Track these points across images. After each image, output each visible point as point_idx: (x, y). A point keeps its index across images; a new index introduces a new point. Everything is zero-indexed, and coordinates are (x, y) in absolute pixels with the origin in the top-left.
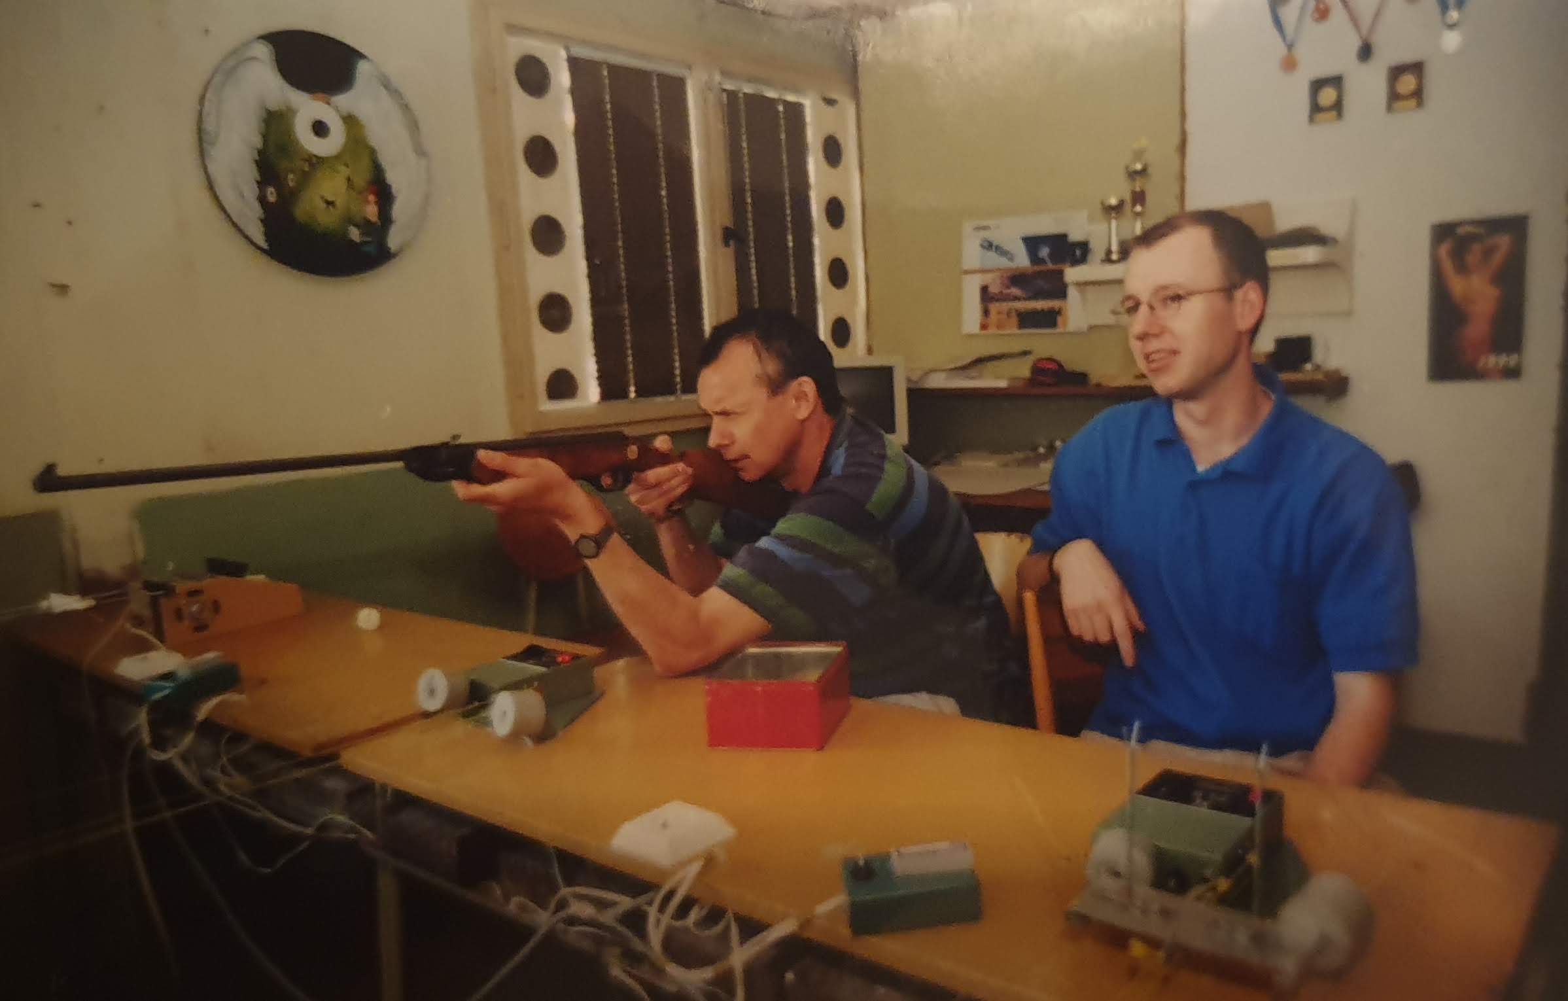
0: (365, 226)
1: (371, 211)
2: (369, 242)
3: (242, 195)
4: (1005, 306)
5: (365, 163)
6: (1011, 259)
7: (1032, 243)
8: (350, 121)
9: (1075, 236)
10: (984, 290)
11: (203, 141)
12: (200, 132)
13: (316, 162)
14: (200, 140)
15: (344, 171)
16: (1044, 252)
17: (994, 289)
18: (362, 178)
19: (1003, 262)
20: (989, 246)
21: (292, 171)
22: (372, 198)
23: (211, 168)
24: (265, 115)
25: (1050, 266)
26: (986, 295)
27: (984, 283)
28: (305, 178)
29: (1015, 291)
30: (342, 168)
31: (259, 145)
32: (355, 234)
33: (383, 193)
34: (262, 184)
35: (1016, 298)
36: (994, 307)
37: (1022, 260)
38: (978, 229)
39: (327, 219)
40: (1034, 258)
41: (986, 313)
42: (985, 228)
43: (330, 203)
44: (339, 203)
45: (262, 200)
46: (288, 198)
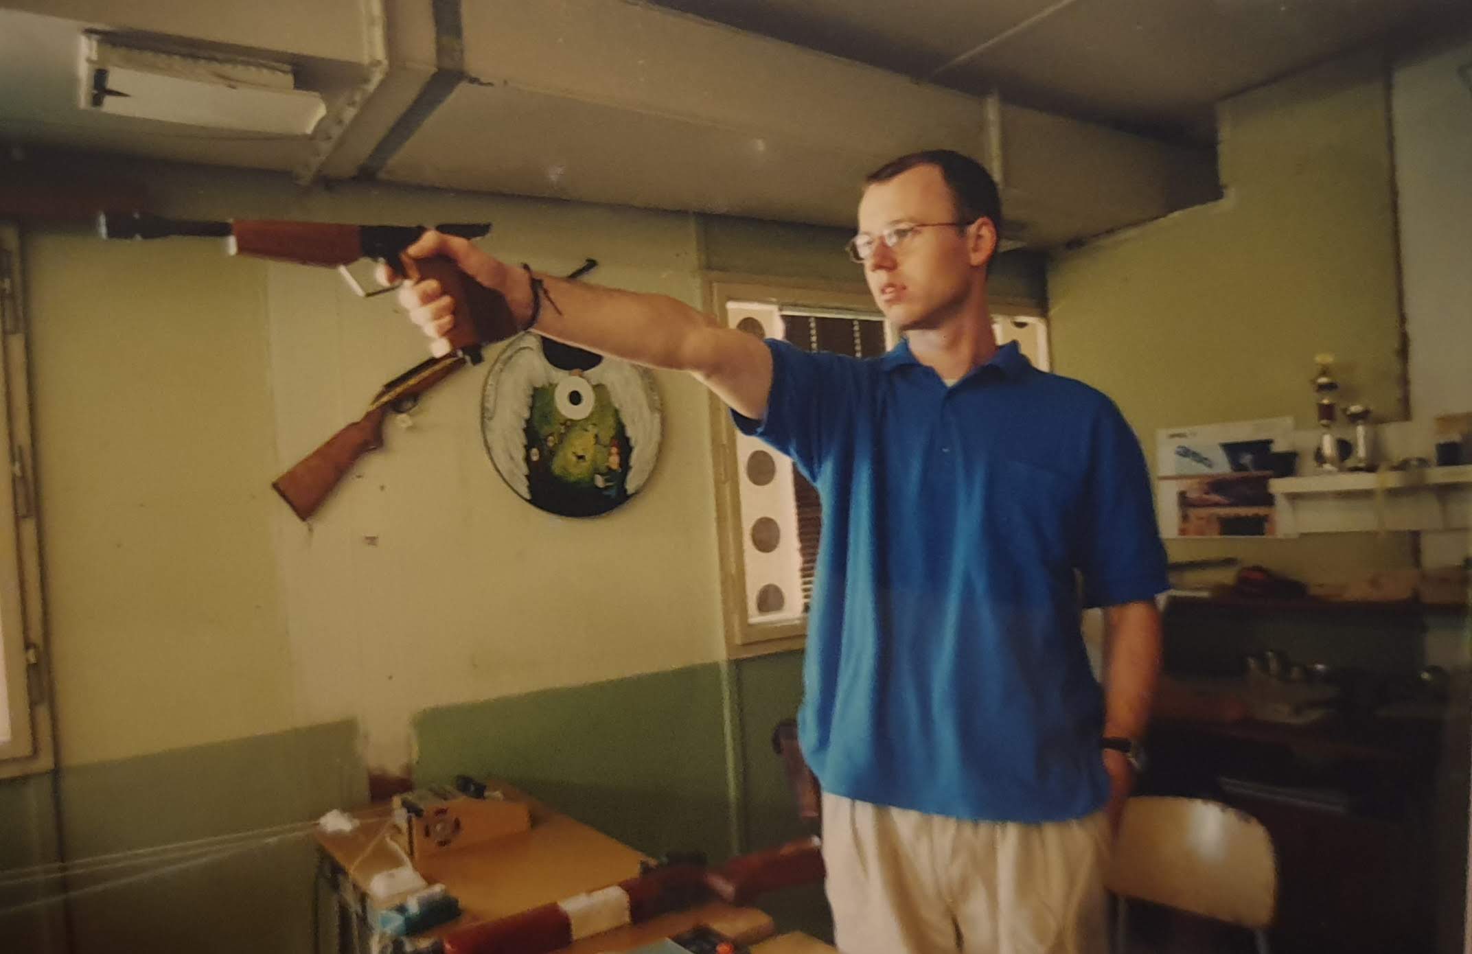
0: (609, 473)
1: (614, 461)
2: (611, 486)
3: (512, 458)
4: (1204, 512)
5: (611, 421)
6: (1210, 466)
7: (1233, 450)
8: (599, 388)
9: (1280, 446)
10: (1182, 496)
11: (485, 415)
12: (483, 409)
13: (570, 425)
14: (483, 417)
15: (592, 431)
16: (1247, 459)
17: (1193, 495)
18: (607, 434)
19: (1203, 469)
20: (1185, 453)
21: (551, 434)
22: (614, 450)
23: (489, 438)
24: (531, 392)
25: (1255, 473)
26: (1184, 501)
27: (1183, 489)
28: (562, 438)
29: (1215, 498)
30: (590, 427)
31: (526, 415)
32: (600, 482)
33: (623, 445)
34: (528, 448)
35: (1217, 505)
36: (1193, 513)
37: (1222, 466)
38: (1173, 436)
39: (577, 471)
40: (1237, 465)
41: (1185, 518)
42: (1179, 435)
43: (581, 457)
44: (588, 457)
45: (528, 459)
46: (548, 455)
